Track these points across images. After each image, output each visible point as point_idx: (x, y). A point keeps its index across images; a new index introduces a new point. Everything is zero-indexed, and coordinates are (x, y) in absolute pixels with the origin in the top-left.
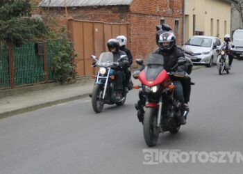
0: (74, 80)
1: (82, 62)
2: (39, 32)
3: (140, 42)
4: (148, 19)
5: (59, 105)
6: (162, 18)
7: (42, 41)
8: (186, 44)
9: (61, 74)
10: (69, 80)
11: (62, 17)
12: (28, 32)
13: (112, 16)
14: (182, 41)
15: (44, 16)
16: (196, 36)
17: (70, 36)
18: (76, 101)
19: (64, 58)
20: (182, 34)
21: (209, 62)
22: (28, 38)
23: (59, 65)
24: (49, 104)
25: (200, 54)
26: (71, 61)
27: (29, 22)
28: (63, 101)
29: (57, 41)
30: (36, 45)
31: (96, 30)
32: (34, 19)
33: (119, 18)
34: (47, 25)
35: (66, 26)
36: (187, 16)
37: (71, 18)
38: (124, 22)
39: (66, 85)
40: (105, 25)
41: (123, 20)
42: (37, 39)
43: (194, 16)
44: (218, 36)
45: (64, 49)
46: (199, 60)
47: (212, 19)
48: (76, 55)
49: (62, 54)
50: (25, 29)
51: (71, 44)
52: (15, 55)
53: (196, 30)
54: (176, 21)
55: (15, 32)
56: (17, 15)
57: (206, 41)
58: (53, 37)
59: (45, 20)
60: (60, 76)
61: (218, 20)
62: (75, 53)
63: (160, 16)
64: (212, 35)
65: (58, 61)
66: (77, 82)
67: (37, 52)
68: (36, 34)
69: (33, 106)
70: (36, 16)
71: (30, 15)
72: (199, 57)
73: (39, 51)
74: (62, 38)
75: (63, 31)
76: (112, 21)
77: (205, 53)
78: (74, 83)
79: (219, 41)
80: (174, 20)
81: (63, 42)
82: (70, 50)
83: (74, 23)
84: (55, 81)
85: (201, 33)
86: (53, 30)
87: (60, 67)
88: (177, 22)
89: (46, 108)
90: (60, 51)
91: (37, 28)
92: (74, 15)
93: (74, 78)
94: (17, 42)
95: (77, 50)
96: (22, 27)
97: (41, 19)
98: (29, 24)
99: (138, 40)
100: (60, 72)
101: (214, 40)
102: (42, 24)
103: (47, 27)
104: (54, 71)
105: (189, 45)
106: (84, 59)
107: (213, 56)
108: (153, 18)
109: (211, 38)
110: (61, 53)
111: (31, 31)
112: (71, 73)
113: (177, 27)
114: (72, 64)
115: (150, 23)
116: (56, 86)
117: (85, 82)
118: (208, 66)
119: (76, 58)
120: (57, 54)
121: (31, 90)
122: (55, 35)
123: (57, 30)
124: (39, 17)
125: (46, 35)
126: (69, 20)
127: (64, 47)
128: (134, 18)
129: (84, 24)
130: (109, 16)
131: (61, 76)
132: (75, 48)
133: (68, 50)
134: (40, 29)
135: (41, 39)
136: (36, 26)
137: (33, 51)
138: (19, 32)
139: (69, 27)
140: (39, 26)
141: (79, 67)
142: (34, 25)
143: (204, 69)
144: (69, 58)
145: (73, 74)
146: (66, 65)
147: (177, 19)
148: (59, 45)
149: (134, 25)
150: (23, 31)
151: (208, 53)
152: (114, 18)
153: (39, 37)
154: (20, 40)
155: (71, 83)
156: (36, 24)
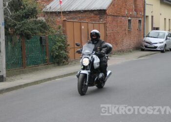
0: (67, 63)
1: (73, 49)
2: (43, 29)
3: (114, 35)
4: (119, 19)
5: (56, 80)
6: (130, 18)
7: (45, 35)
8: (147, 37)
10: (64, 62)
11: (59, 18)
12: (35, 29)
13: (94, 17)
14: (144, 35)
15: (46, 18)
16: (154, 31)
17: (65, 32)
18: (69, 77)
19: (60, 47)
20: (144, 29)
21: (163, 49)
22: (35, 33)
23: (57, 52)
24: (49, 79)
25: (156, 43)
26: (65, 49)
27: (36, 23)
28: (59, 77)
29: (55, 36)
30: (41, 38)
31: (83, 27)
32: (40, 21)
33: (98, 19)
34: (48, 24)
35: (61, 25)
36: (147, 16)
37: (65, 19)
38: (102, 22)
39: (63, 65)
40: (89, 24)
41: (102, 20)
42: (41, 34)
43: (152, 17)
44: (169, 30)
45: (60, 41)
46: (156, 47)
47: (165, 19)
48: (69, 45)
49: (59, 44)
50: (33, 27)
51: (65, 37)
52: (26, 45)
53: (154, 26)
55: (26, 30)
56: (28, 18)
57: (161, 34)
58: (52, 32)
59: (47, 21)
61: (169, 20)
62: (68, 43)
63: (128, 17)
64: (165, 30)
65: (56, 49)
66: (70, 63)
67: (41, 43)
68: (41, 31)
70: (41, 18)
71: (37, 18)
72: (156, 45)
73: (43, 43)
74: (59, 33)
75: (60, 28)
76: (94, 20)
77: (160, 43)
78: (67, 64)
79: (170, 34)
80: (138, 19)
81: (60, 36)
83: (67, 22)
84: (54, 63)
85: (157, 29)
86: (53, 27)
87: (57, 54)
88: (140, 21)
89: (48, 82)
90: (58, 42)
91: (41, 26)
92: (67, 17)
93: (67, 61)
94: (28, 37)
95: (69, 42)
96: (31, 26)
97: (44, 20)
99: (112, 34)
100: (57, 56)
101: (167, 33)
102: (45, 23)
103: (48, 26)
104: (53, 56)
105: (149, 37)
107: (166, 45)
108: (123, 18)
109: (165, 32)
111: (38, 29)
112: (65, 58)
114: (66, 51)
115: (121, 22)
116: (55, 66)
117: (75, 63)
118: (162, 51)
119: (69, 47)
120: (55, 44)
121: (37, 70)
122: (54, 31)
123: (56, 28)
124: (43, 18)
125: (48, 32)
126: (64, 20)
127: (60, 39)
128: (110, 19)
129: (74, 23)
130: (91, 17)
131: (58, 59)
132: (68, 40)
133: (63, 42)
134: (44, 27)
136: (41, 25)
137: (39, 42)
138: (29, 29)
139: (64, 25)
140: (43, 25)
141: (71, 53)
142: (39, 24)
143: (159, 54)
144: (64, 47)
145: (66, 58)
146: (62, 52)
147: (140, 19)
148: (57, 38)
149: (110, 24)
150: (32, 29)
151: (162, 42)
152: (95, 19)
153: (43, 33)
154: (29, 35)
155: (65, 65)
156: (41, 23)
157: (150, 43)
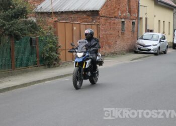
0: (58, 65)
1: (64, 51)
2: (33, 30)
3: (107, 37)
4: (112, 20)
5: (46, 82)
6: (123, 20)
7: (35, 36)
8: (140, 39)
10: (55, 64)
11: (50, 19)
12: (25, 30)
13: (86, 18)
14: (138, 37)
15: (38, 19)
16: (148, 33)
17: (56, 33)
18: (59, 79)
19: (51, 49)
20: (138, 31)
21: (156, 52)
22: (25, 34)
24: (39, 81)
25: (150, 46)
28: (49, 79)
29: (46, 37)
30: (31, 39)
31: (75, 28)
32: (30, 21)
33: (91, 20)
34: (39, 24)
35: (52, 26)
36: (141, 18)
37: (56, 19)
38: (95, 23)
39: (54, 67)
40: (81, 25)
41: (94, 21)
42: (31, 35)
43: (146, 18)
44: (164, 33)
45: (51, 42)
46: (149, 50)
47: (159, 21)
48: (60, 47)
49: (49, 45)
50: (23, 28)
51: (56, 39)
52: (16, 46)
53: (148, 29)
55: (15, 30)
57: (155, 37)
58: (43, 33)
59: (38, 21)
61: (164, 22)
62: (59, 45)
64: (159, 32)
65: (47, 51)
66: (61, 65)
67: (31, 44)
68: (31, 31)
71: (27, 18)
72: (149, 48)
73: (33, 44)
74: (50, 34)
75: (50, 29)
76: (86, 22)
77: (154, 45)
79: (164, 37)
80: (132, 21)
81: (51, 37)
83: (58, 23)
84: (44, 65)
85: (151, 31)
86: (43, 28)
87: (48, 55)
88: (133, 23)
89: (37, 84)
90: (48, 43)
91: (32, 27)
92: (59, 18)
93: (58, 63)
94: (17, 37)
95: (60, 43)
96: (21, 26)
97: (35, 21)
98: (25, 24)
99: (105, 36)
100: (48, 58)
102: (35, 24)
103: (39, 26)
104: (43, 58)
105: (142, 39)
106: (66, 49)
107: (159, 47)
108: (116, 20)
109: (159, 34)
111: (27, 29)
112: (56, 60)
113: (134, 27)
114: (57, 53)
115: (114, 23)
116: (45, 68)
117: (66, 66)
118: (156, 54)
119: (60, 48)
120: (46, 45)
121: (27, 72)
122: (45, 32)
123: (46, 28)
124: (34, 19)
125: (38, 32)
126: (55, 21)
127: (51, 41)
128: (102, 20)
129: (66, 24)
130: (84, 18)
131: (49, 61)
132: (59, 41)
133: (54, 43)
134: (34, 27)
136: (31, 25)
137: (29, 44)
138: (18, 30)
139: (55, 26)
140: (33, 25)
141: (62, 55)
142: (29, 25)
143: (153, 57)
144: (55, 49)
145: (57, 60)
146: (52, 54)
147: (134, 21)
148: (48, 39)
149: (102, 25)
150: (21, 30)
151: (156, 45)
152: (88, 20)
153: (33, 34)
154: (19, 36)
155: (56, 67)
157: (144, 46)
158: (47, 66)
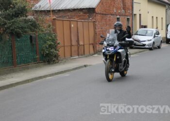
1: (63, 48)
2: (33, 28)
4: (108, 17)
5: (47, 78)
6: (118, 17)
7: (35, 34)
8: (135, 34)
9: (49, 57)
10: (54, 61)
11: (48, 17)
12: (25, 28)
15: (36, 17)
16: (142, 29)
17: (54, 30)
19: (50, 46)
21: (151, 47)
22: (26, 32)
24: (41, 78)
25: (145, 41)
27: (26, 21)
28: (50, 75)
29: (45, 34)
30: (31, 37)
31: (72, 26)
32: (29, 19)
33: (87, 17)
35: (51, 23)
36: (135, 15)
37: (55, 17)
38: (91, 20)
39: (53, 63)
40: (78, 23)
41: (91, 18)
42: (31, 33)
43: (140, 15)
44: (157, 28)
45: (50, 40)
46: (144, 45)
47: (153, 17)
50: (23, 26)
51: (55, 36)
52: (17, 44)
53: (142, 24)
54: (128, 19)
55: (16, 28)
56: (18, 16)
57: (149, 32)
58: (42, 31)
59: (37, 19)
60: (48, 58)
61: (157, 18)
62: (58, 42)
64: (153, 28)
65: (47, 48)
66: (60, 62)
67: (31, 41)
68: (31, 29)
69: (30, 79)
70: (30, 17)
71: (26, 16)
72: (144, 43)
73: (33, 41)
74: (49, 31)
75: (49, 27)
76: (83, 19)
77: (149, 41)
78: (58, 62)
79: (158, 32)
80: (126, 17)
81: (50, 35)
82: (54, 40)
83: (57, 21)
84: (44, 62)
85: (145, 27)
86: (42, 26)
87: (47, 52)
89: (39, 80)
90: (48, 40)
91: (31, 25)
92: (57, 16)
93: (57, 59)
94: (18, 35)
95: (59, 40)
96: (22, 24)
97: (34, 19)
98: (25, 23)
99: (101, 32)
100: (47, 55)
101: (154, 31)
102: (35, 22)
103: (38, 24)
104: (43, 54)
105: (137, 35)
106: (64, 46)
107: (154, 42)
108: (112, 17)
109: (152, 29)
110: (48, 42)
111: (28, 27)
112: (55, 56)
113: (129, 23)
114: (56, 50)
115: (110, 20)
116: (45, 65)
117: (65, 62)
118: (151, 49)
119: (59, 45)
120: (45, 42)
121: (28, 68)
122: (44, 30)
123: (45, 26)
124: (32, 17)
125: (38, 30)
126: (54, 19)
127: (50, 38)
128: (98, 17)
129: (64, 22)
130: (81, 16)
132: (58, 38)
133: (53, 40)
134: (34, 26)
135: (34, 33)
137: (29, 41)
138: (19, 28)
139: (54, 24)
140: (33, 24)
141: (60, 52)
142: (29, 23)
143: (148, 51)
144: (54, 46)
145: (56, 56)
146: (52, 51)
147: (129, 17)
148: (47, 36)
149: (99, 22)
150: (22, 28)
151: (151, 40)
152: (84, 17)
153: (33, 32)
154: (20, 34)
155: (55, 63)
156: (31, 22)
157: (138, 41)
158: (46, 63)
